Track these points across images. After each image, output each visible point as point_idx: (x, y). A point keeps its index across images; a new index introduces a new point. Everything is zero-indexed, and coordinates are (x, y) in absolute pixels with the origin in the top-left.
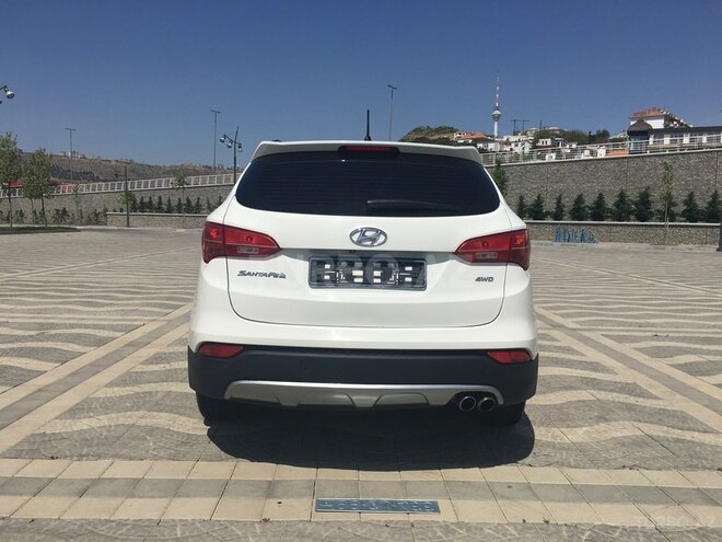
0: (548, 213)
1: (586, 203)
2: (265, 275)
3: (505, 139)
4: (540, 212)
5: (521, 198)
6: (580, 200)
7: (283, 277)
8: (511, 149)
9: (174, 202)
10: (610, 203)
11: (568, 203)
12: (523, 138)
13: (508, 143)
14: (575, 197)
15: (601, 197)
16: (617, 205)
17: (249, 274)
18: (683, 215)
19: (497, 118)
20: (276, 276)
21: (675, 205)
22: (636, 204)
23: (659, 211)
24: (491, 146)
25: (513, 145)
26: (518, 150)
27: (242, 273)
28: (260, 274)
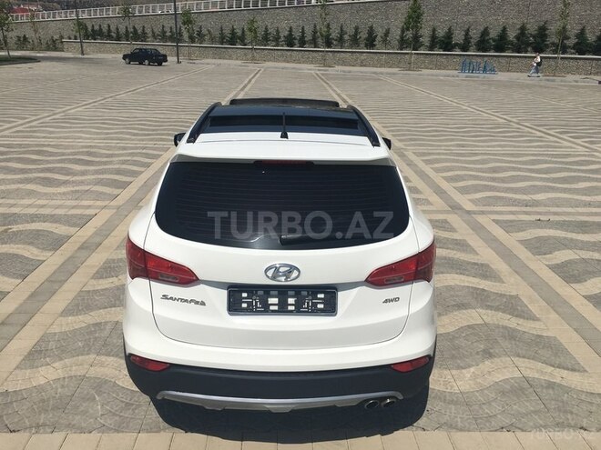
0: (456, 44)
1: (491, 36)
2: (186, 301)
4: (450, 43)
5: (434, 30)
6: (485, 32)
7: (203, 304)
9: (122, 30)
10: (512, 35)
11: (475, 35)
14: (482, 29)
15: (504, 29)
16: (518, 38)
17: (171, 298)
18: (574, 48)
20: (197, 303)
21: (568, 38)
22: (534, 37)
23: (553, 44)
27: (165, 297)
28: (182, 299)
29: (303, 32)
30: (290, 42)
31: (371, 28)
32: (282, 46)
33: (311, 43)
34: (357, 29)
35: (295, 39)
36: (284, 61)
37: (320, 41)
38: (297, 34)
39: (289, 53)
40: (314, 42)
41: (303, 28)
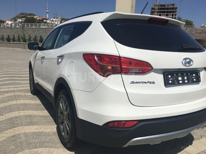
2: (145, 83)
3: (52, 19)
7: (154, 83)
8: (54, 23)
12: (57, 20)
13: (53, 21)
17: (137, 83)
19: (48, 13)
20: (150, 83)
24: (48, 21)
25: (55, 21)
26: (56, 23)
27: (133, 82)
28: (142, 82)
29: (14, 37)
30: (8, 40)
31: (41, 36)
32: (5, 41)
33: (18, 41)
34: (36, 36)
35: (11, 39)
36: (7, 47)
37: (21, 40)
38: (11, 37)
39: (9, 44)
40: (19, 40)
41: (14, 35)
